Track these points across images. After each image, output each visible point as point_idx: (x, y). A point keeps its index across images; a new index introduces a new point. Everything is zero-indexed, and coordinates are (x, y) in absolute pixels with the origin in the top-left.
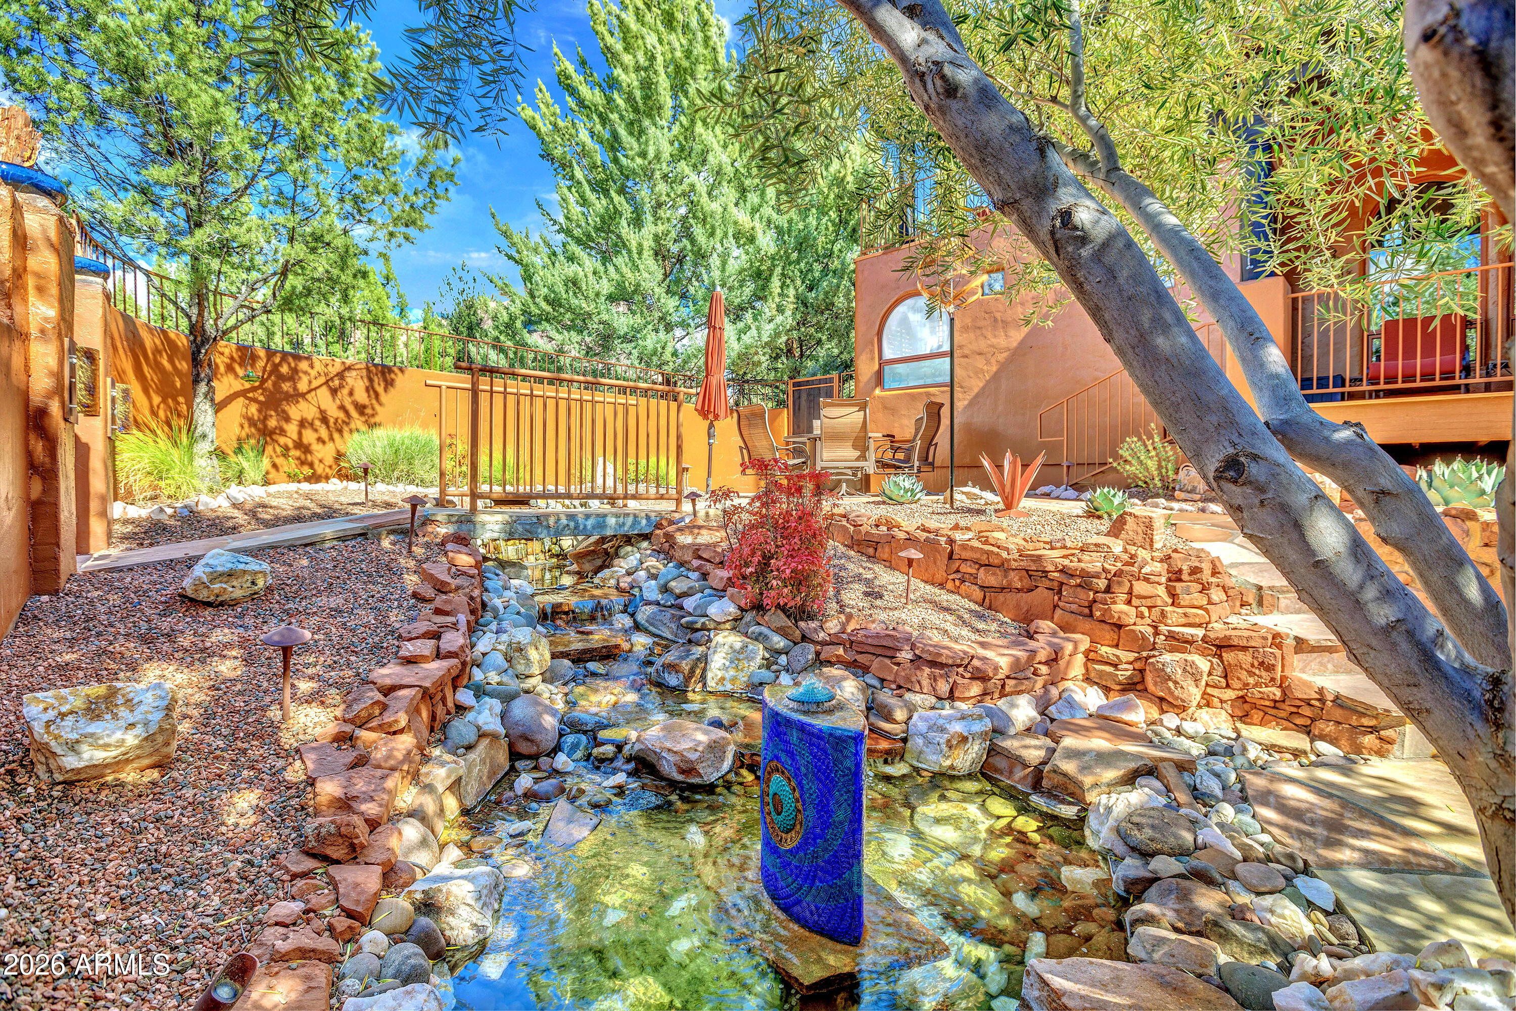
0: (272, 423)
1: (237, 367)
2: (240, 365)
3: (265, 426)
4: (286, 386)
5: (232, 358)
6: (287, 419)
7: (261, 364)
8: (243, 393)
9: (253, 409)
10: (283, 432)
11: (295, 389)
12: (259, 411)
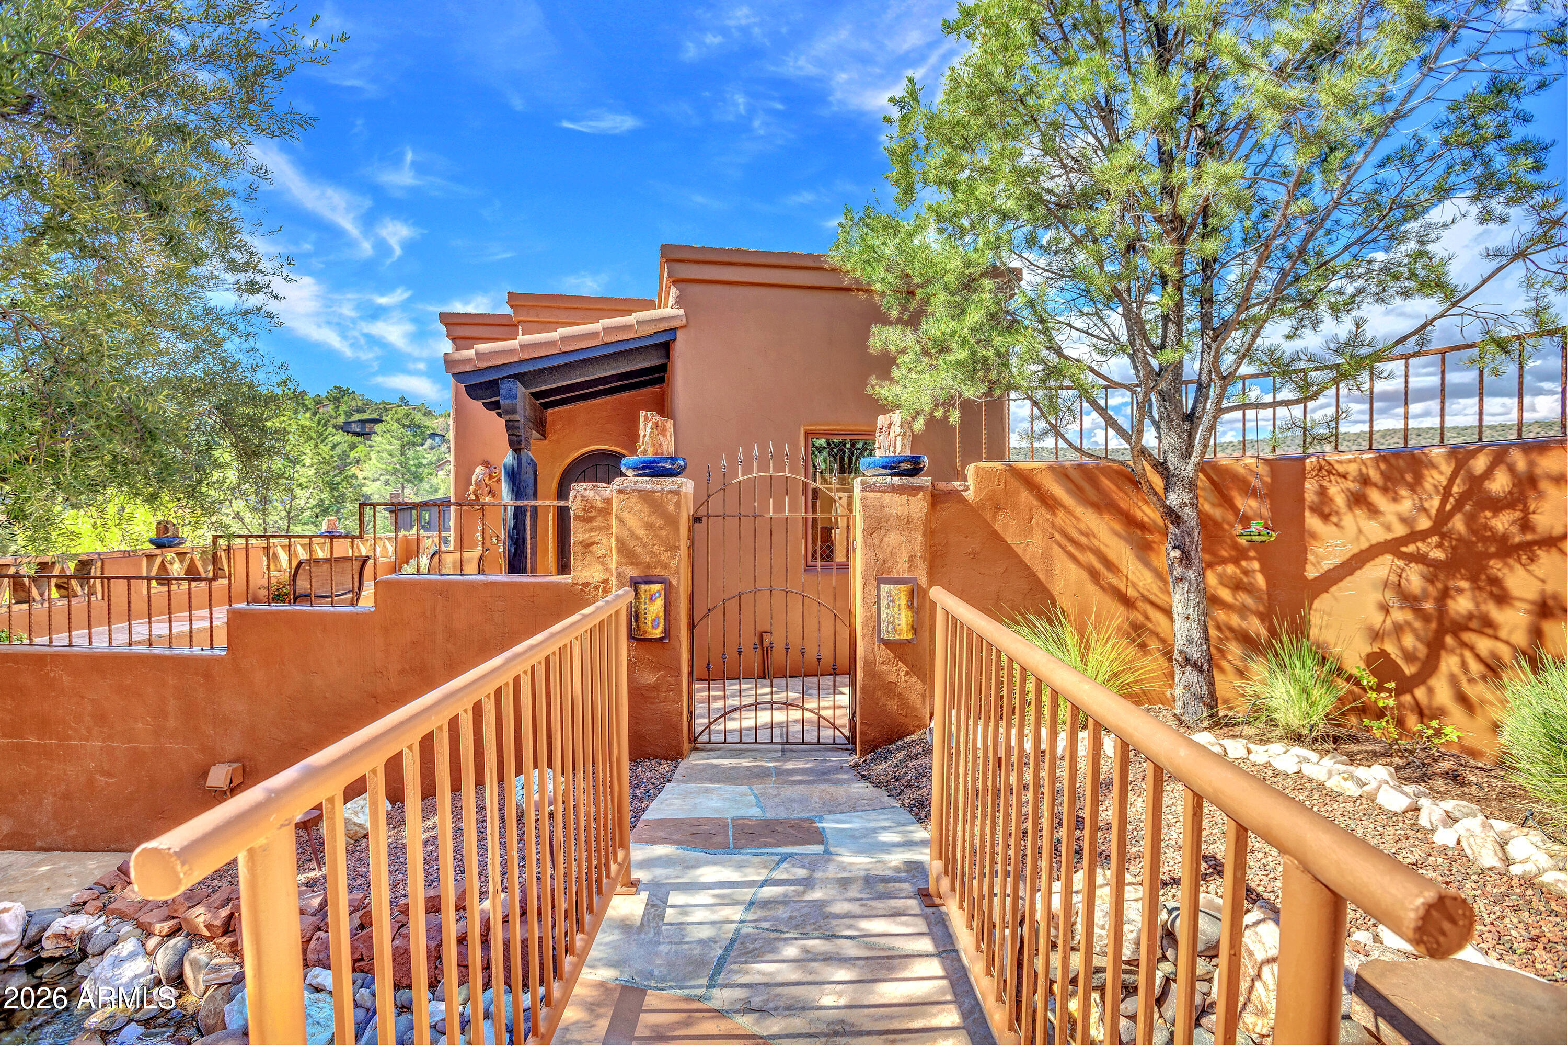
0: (1462, 605)
1: (1375, 496)
2: (1385, 490)
3: (1442, 610)
4: (1502, 522)
5: (1365, 481)
6: (1503, 598)
7: (1436, 478)
8: (1392, 547)
9: (1414, 579)
10: (1487, 626)
11: (1525, 525)
12: (1431, 580)
